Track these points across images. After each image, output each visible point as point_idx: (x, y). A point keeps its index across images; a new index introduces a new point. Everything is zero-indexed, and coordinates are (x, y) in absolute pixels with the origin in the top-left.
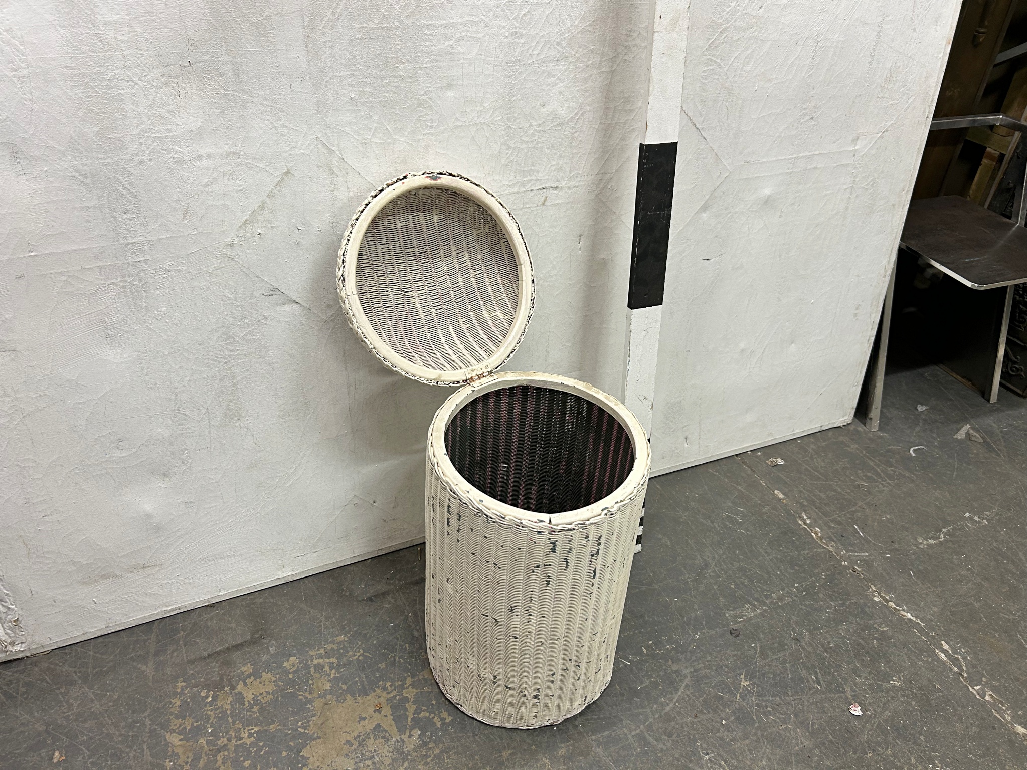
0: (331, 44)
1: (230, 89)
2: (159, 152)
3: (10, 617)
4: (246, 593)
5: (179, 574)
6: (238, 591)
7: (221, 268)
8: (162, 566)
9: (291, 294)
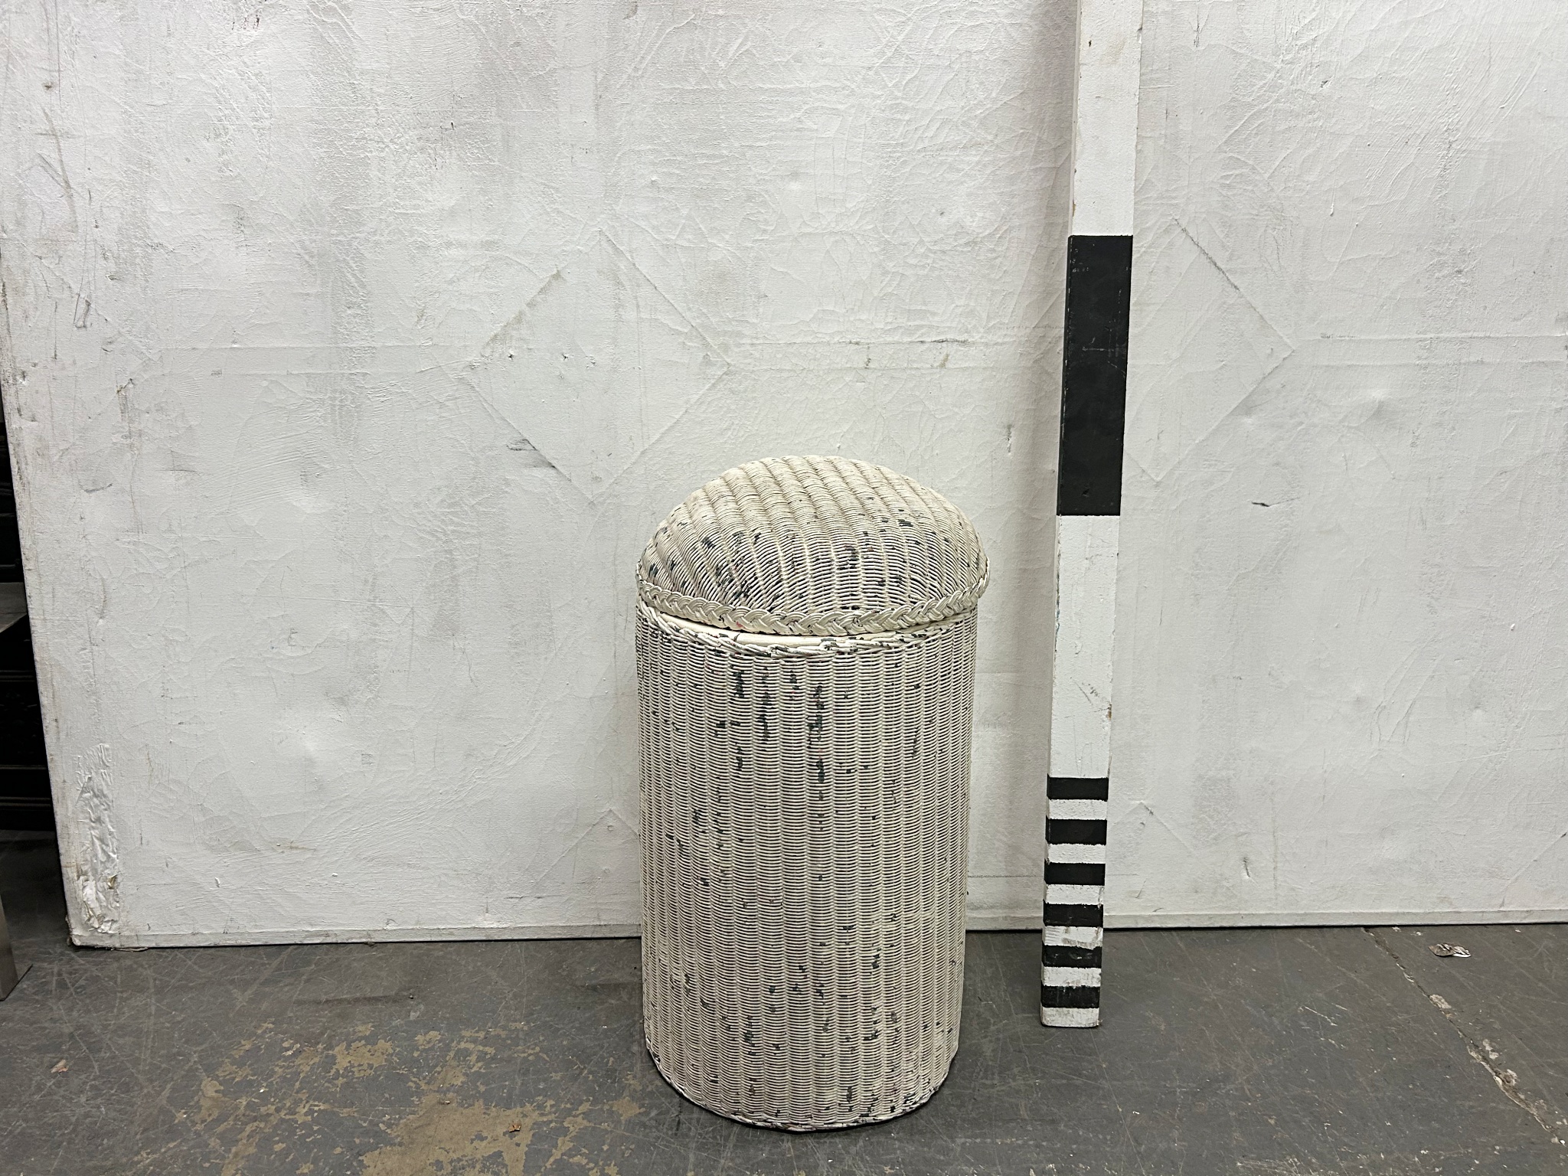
0: (629, 108)
1: (496, 160)
2: (400, 232)
3: (107, 871)
4: (426, 940)
5: (336, 874)
6: (414, 932)
7: (456, 398)
8: (315, 853)
9: (545, 451)
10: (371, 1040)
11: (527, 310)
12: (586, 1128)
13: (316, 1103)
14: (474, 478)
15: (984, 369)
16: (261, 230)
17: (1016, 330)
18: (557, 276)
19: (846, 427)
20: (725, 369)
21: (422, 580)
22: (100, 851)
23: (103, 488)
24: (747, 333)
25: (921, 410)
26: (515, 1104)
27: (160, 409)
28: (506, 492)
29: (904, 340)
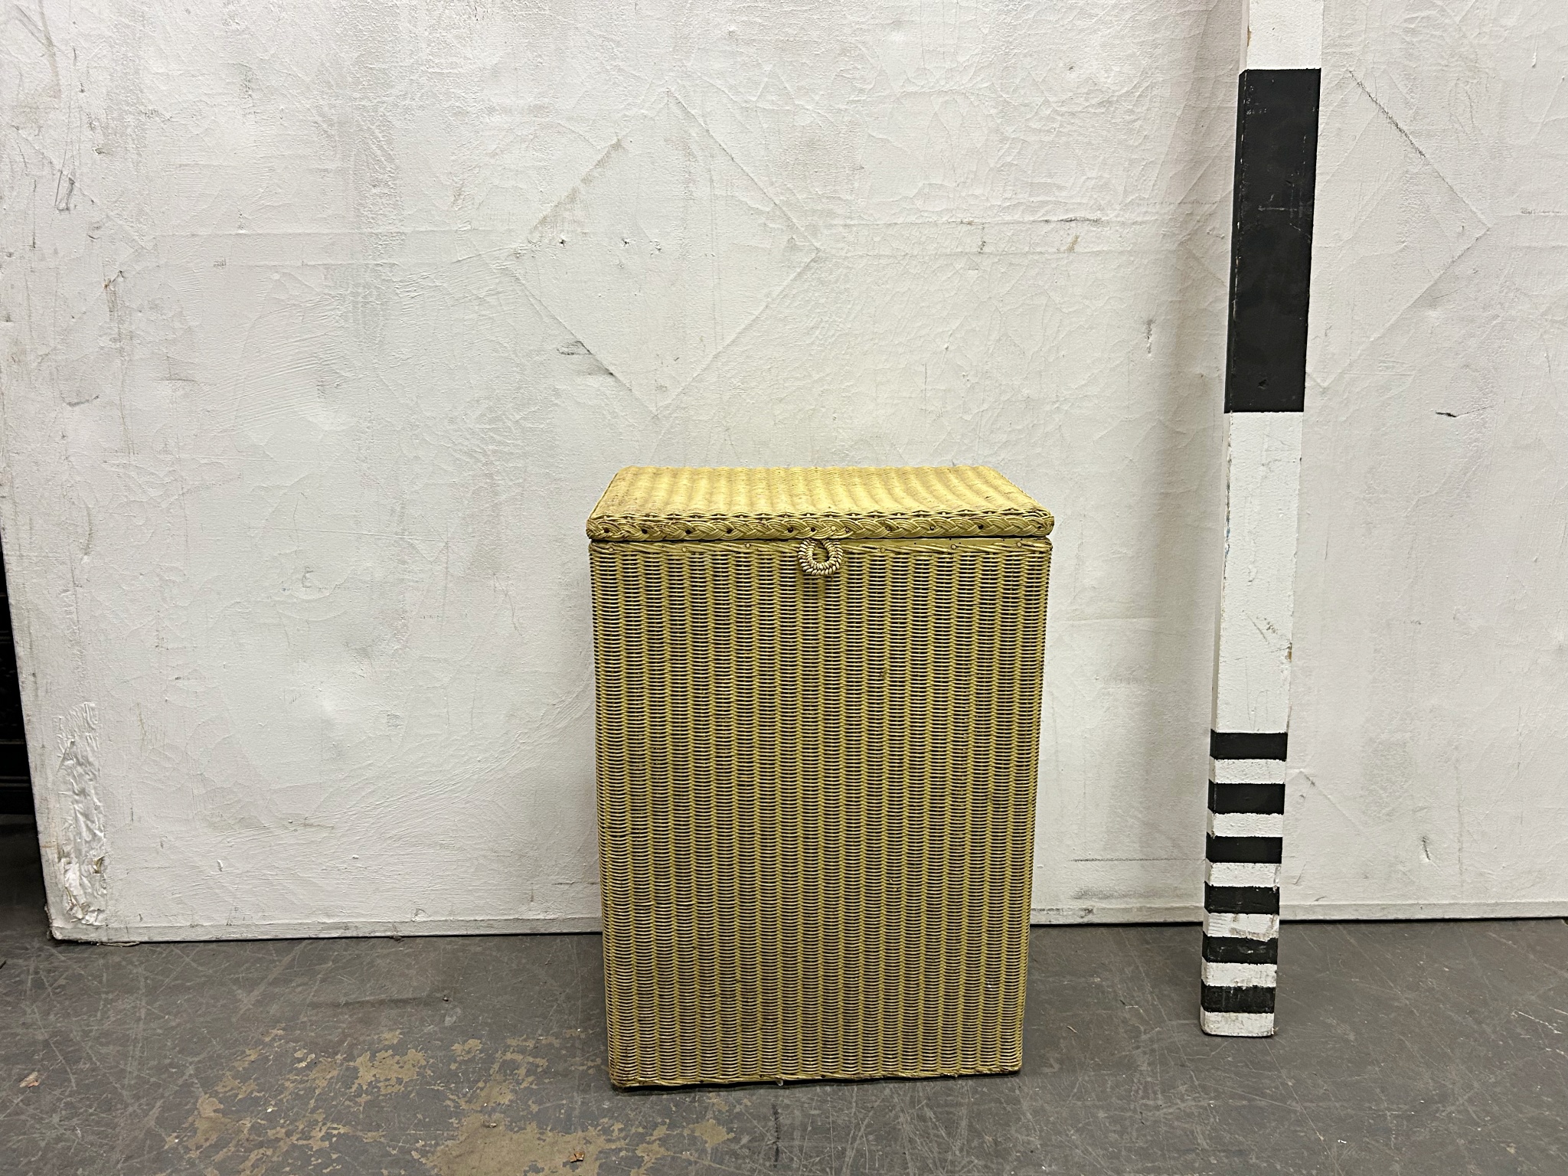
2: (434, 95)
3: (93, 852)
4: (461, 933)
5: (358, 857)
6: (448, 924)
7: (499, 293)
8: (333, 831)
9: (602, 356)
10: (399, 1049)
11: (582, 188)
12: (663, 1158)
13: (335, 1126)
14: (519, 388)
15: (1122, 253)
16: (272, 94)
17: (1158, 206)
18: (617, 146)
19: (955, 324)
20: (813, 255)
21: (458, 510)
22: (84, 829)
23: (88, 401)
24: (839, 211)
25: (1045, 302)
26: (575, 1128)
27: (154, 307)
28: (556, 405)
29: (1026, 219)
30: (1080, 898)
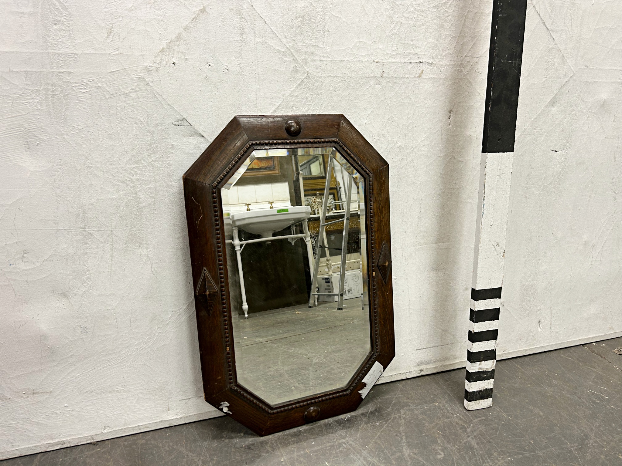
4: (131, 434)
5: (67, 405)
6: (122, 430)
8: (52, 394)
9: (197, 126)
11: (183, 32)
15: (440, 79)
17: (455, 57)
18: (203, 10)
19: (369, 111)
20: (306, 75)
21: (117, 213)
24: (318, 53)
25: (408, 101)
29: (402, 61)
30: (418, 365)
